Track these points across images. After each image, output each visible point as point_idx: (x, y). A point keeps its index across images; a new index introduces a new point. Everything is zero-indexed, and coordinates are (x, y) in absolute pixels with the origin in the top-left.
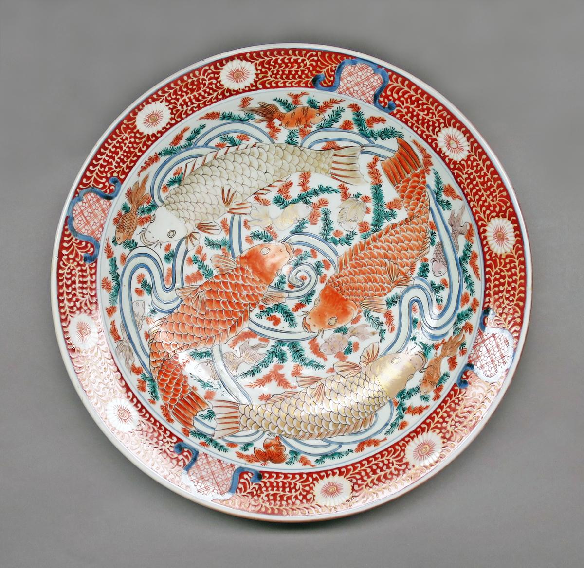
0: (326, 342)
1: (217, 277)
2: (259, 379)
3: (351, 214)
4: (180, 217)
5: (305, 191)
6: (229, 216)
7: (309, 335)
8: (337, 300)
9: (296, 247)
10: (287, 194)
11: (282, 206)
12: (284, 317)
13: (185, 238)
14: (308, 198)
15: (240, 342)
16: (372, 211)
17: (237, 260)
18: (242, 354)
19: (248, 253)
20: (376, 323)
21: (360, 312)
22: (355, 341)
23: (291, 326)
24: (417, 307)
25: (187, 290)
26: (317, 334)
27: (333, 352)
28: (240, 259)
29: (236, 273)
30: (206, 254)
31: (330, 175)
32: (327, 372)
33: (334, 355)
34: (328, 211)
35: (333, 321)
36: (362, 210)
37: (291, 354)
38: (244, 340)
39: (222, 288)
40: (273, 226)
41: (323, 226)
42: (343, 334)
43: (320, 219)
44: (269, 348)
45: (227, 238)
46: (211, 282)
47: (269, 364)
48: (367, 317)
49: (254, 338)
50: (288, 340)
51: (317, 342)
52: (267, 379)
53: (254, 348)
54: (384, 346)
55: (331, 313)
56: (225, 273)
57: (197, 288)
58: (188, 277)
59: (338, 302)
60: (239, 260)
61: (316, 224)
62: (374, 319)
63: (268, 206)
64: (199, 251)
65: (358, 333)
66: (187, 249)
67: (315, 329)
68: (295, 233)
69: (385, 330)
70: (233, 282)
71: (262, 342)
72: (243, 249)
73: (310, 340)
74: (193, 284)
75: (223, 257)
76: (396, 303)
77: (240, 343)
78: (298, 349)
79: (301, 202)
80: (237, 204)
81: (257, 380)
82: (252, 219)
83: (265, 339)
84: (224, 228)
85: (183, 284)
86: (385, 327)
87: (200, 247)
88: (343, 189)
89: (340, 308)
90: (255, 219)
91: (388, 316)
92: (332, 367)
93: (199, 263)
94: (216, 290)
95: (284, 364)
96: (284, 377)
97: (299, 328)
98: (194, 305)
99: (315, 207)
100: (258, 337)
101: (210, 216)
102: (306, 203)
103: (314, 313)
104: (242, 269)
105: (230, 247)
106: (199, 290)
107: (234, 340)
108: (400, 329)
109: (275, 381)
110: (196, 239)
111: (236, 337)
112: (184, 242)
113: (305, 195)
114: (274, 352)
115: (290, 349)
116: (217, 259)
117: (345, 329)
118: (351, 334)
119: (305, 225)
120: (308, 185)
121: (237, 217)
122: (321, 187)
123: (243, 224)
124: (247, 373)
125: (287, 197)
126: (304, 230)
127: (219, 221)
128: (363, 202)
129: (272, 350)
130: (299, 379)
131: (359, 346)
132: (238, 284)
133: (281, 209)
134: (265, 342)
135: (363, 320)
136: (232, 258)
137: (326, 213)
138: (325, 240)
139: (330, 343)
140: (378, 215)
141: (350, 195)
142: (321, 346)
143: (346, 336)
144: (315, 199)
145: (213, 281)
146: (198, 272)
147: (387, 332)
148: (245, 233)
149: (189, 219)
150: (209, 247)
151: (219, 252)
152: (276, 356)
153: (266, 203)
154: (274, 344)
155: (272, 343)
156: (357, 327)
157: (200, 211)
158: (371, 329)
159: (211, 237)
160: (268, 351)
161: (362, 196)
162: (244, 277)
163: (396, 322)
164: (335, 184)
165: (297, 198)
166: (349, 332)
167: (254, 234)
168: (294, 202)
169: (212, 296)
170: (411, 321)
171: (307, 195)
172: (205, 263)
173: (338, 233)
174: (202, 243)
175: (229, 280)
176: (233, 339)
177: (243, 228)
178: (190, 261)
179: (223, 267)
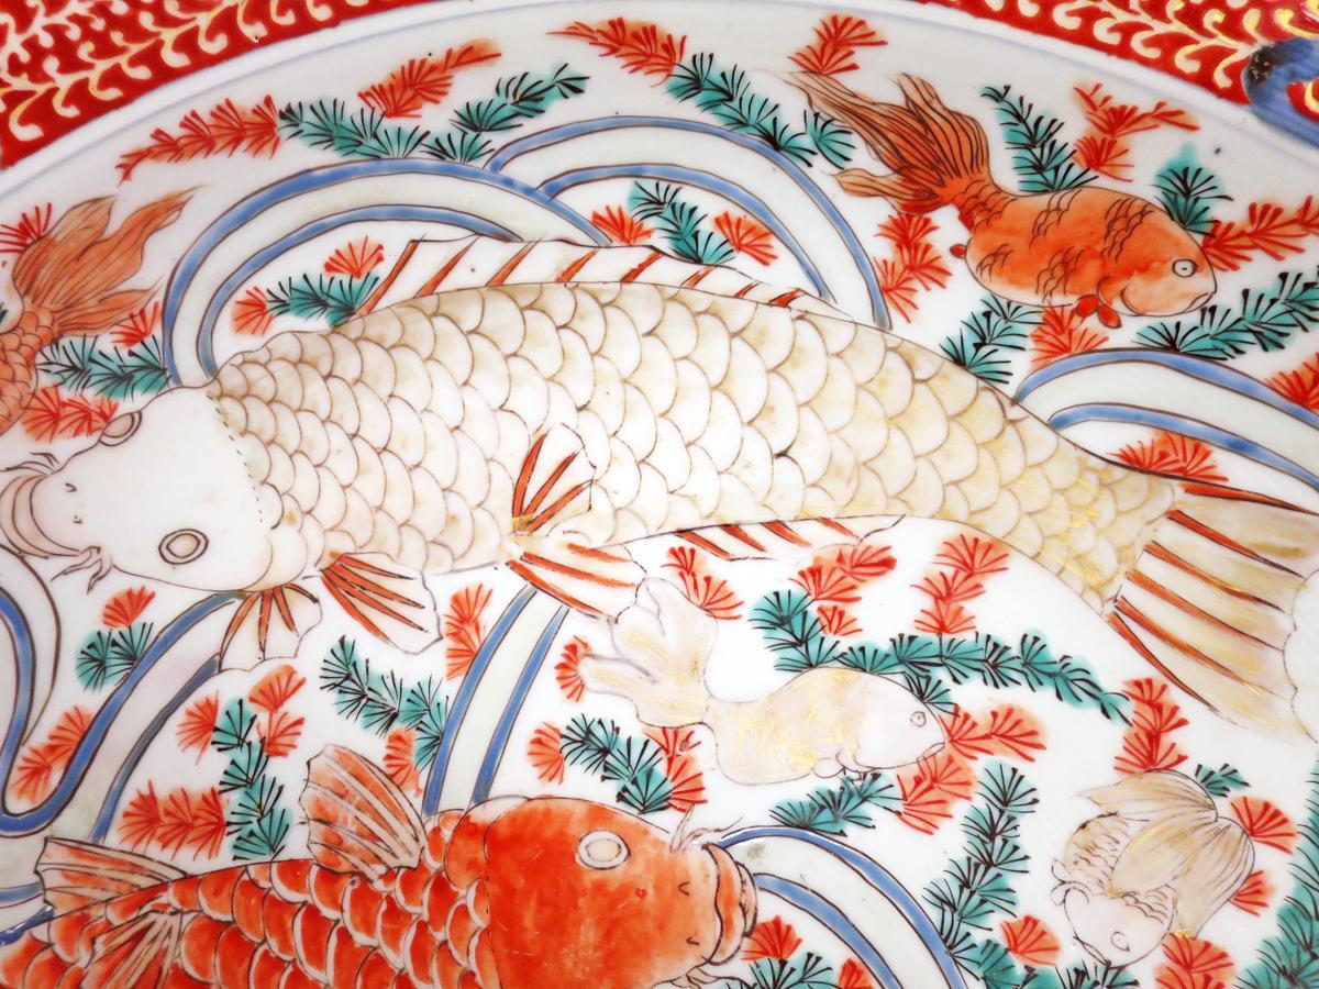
1: (293, 871)
4: (264, 482)
5: (942, 629)
6: (507, 586)
9: (770, 908)
10: (840, 605)
11: (792, 653)
13: (240, 593)
14: (940, 674)
16: (1277, 902)
17: (437, 831)
19: (513, 818)
25: (102, 870)
28: (456, 831)
29: (400, 898)
30: (300, 722)
31: (1110, 608)
34: (1022, 788)
36: (1218, 869)
39: (286, 945)
40: (700, 734)
41: (961, 857)
43: (960, 809)
45: (449, 689)
46: (253, 883)
56: (344, 867)
57: (163, 886)
58: (147, 803)
60: (447, 834)
61: (928, 828)
63: (722, 623)
64: (274, 695)
66: (222, 654)
68: (798, 823)
70: (360, 939)
72: (500, 786)
74: (154, 850)
75: (377, 778)
79: (900, 679)
80: (572, 547)
82: (610, 653)
84: (455, 635)
85: (103, 828)
87: (291, 672)
88: (1148, 713)
90: (628, 662)
93: (241, 756)
94: (249, 935)
98: (97, 970)
99: (961, 733)
101: (413, 545)
102: (921, 696)
104: (442, 889)
105: (438, 745)
106: (169, 897)
110: (289, 623)
112: (225, 615)
113: (934, 650)
116: (343, 775)
119: (868, 809)
120: (970, 607)
121: (542, 606)
122: (1032, 648)
123: (556, 655)
125: (837, 620)
126: (855, 836)
127: (445, 588)
128: (1237, 831)
132: (381, 961)
133: (780, 667)
136: (418, 802)
137: (1007, 795)
138: (946, 944)
140: (1308, 947)
141: (1181, 759)
144: (975, 697)
145: (264, 884)
146: (212, 801)
148: (548, 707)
149: (309, 512)
150: (333, 695)
151: (372, 745)
153: (716, 602)
157: (375, 500)
159: (367, 648)
161: (1246, 792)
162: (430, 939)
164: (1115, 665)
165: (886, 647)
167: (589, 732)
168: (860, 661)
169: (216, 960)
171: (942, 660)
172: (276, 768)
173: (1029, 935)
174: (311, 660)
175: (347, 920)
177: (547, 676)
178: (204, 726)
179: (348, 834)
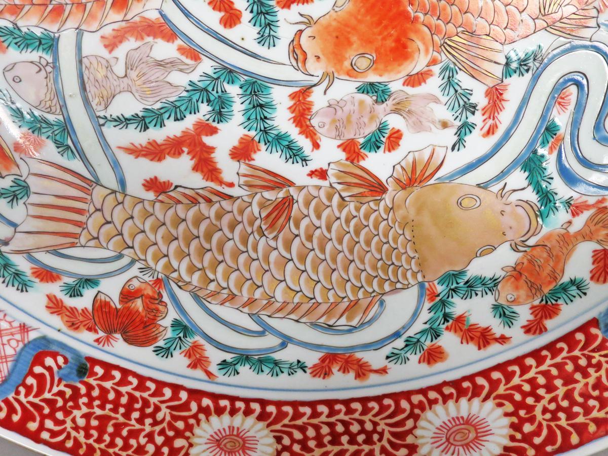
0: (330, 106)
2: (155, 141)
7: (298, 76)
8: (391, 14)
12: (252, 12)
15: (132, 39)
18: (129, 71)
20: (462, 103)
21: (434, 62)
22: (397, 128)
23: (262, 40)
24: (573, 99)
26: (316, 80)
27: (339, 136)
32: (312, 174)
33: (340, 142)
35: (363, 63)
37: (244, 107)
38: (142, 39)
42: (376, 101)
44: (195, 77)
47: (188, 116)
48: (446, 79)
49: (168, 41)
50: (246, 73)
51: (309, 99)
52: (174, 147)
53: (160, 64)
54: (455, 161)
55: (367, 41)
59: (392, 20)
62: (460, 91)
65: (409, 112)
67: (316, 69)
69: (473, 126)
71: (183, 58)
73: (297, 89)
76: (527, 71)
77: (131, 43)
78: (263, 100)
81: (149, 143)
83: (194, 53)
86: (477, 119)
89: (391, 36)
91: (496, 96)
92: (325, 167)
95: (220, 126)
96: (213, 155)
97: (280, 52)
100: (179, 42)
103: (327, 27)
107: (118, 30)
108: (507, 136)
109: (189, 157)
111: (124, 24)
114: (205, 90)
115: (244, 95)
117: (383, 91)
118: (393, 108)
124: (129, 120)
129: (201, 85)
130: (244, 169)
131: (401, 142)
134: (192, 59)
135: (433, 85)
139: (339, 112)
142: (317, 112)
143: (380, 108)
147: (476, 132)
152: (209, 101)
154: (210, 71)
155: (207, 66)
156: (413, 96)
158: (442, 112)
160: (192, 83)
163: (505, 117)
166: (390, 103)
170: (541, 127)
176: (116, 26)
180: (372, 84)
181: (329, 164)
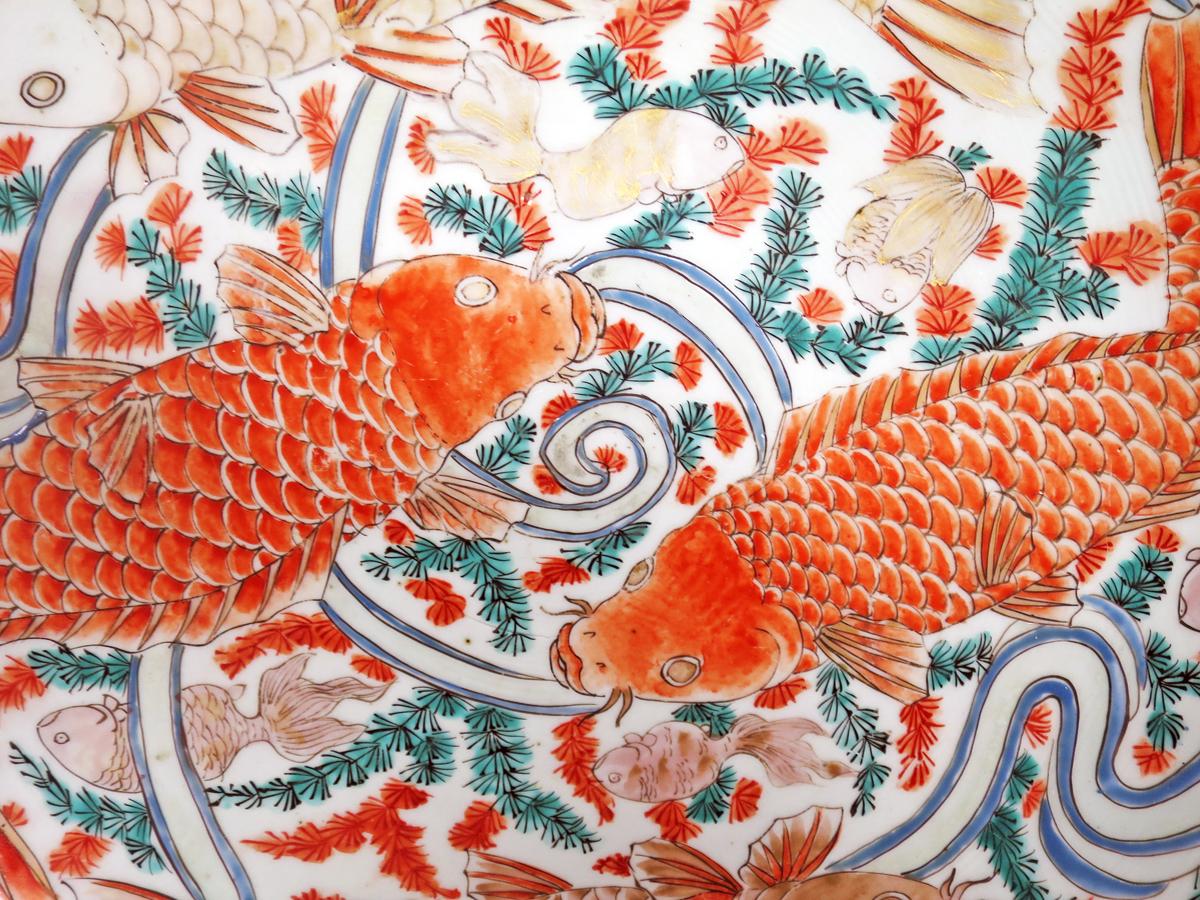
0: (627, 745)
1: (229, 350)
2: (312, 825)
3: (910, 232)
4: (97, 14)
5: (734, 60)
6: (346, 81)
7: (569, 697)
8: (724, 592)
9: (615, 314)
10: (645, 51)
11: (608, 102)
12: (483, 598)
13: (110, 125)
14: (736, 101)
15: (271, 652)
16: (1009, 247)
17: (337, 299)
18: (264, 706)
19: (398, 279)
20: (861, 733)
21: (806, 665)
22: (750, 777)
23: (501, 641)
24: (1054, 720)
25: (73, 376)
26: (600, 702)
27: (646, 796)
28: (354, 297)
29: (321, 356)
30: (198, 230)
31: (878, 18)
32: (601, 865)
33: (648, 807)
34: (809, 188)
35: (681, 672)
36: (965, 228)
37: (473, 753)
38: (289, 649)
39: (240, 406)
40: (539, 184)
41: (763, 251)
42: (710, 734)
43: (760, 213)
44: (384, 707)
45: (318, 181)
46: (200, 365)
47: (371, 773)
48: (829, 694)
49: (335, 650)
50: (475, 696)
51: (589, 735)
52: (346, 833)
53: (321, 689)
54: (858, 833)
55: (686, 635)
56: (269, 340)
57: (127, 380)
58: (91, 318)
59: (728, 600)
60: (346, 300)
61: (736, 232)
62: (855, 712)
63: (543, 84)
64: (169, 209)
65: (770, 750)
66: (112, 183)
67: (601, 685)
68: (629, 245)
69: (885, 770)
70: (297, 391)
71: (363, 677)
72: (379, 256)
73: (568, 719)
74: (109, 353)
75: (276, 266)
76: (969, 676)
77: (268, 659)
78: (507, 740)
79: (702, 110)
80: (399, 34)
81: (302, 829)
82: (451, 126)
83: (379, 667)
84: (312, 133)
85: (61, 343)
86: (891, 758)
87: (178, 190)
88: (911, 108)
89: (728, 625)
90: (468, 132)
91: (920, 718)
92: (625, 852)
93: (158, 268)
94: (209, 404)
95: (430, 789)
96: (418, 843)
97: (536, 658)
98: (97, 449)
99: (758, 151)
100: (355, 651)
101: (253, 55)
102: (722, 123)
103: (615, 617)
104: (353, 343)
105: (321, 229)
106: (134, 387)
107: (245, 639)
108: (946, 787)
109: (375, 848)
110: (163, 145)
111: (256, 628)
112: (100, 150)
113: (729, 80)
114: (403, 728)
115: (473, 734)
116: (248, 268)
117: (720, 717)
118: (741, 744)
119: (686, 225)
120: (758, 36)
121: (384, 94)
122: (813, 65)
123: (404, 136)
124: (265, 790)
125: (644, 66)
126: (677, 248)
127: (293, 90)
128: (981, 196)
129: (396, 720)
130: (476, 863)
131: (760, 803)
132: (318, 405)
133: (600, 116)
134: (378, 678)
135: (808, 703)
136: (316, 280)
137: (798, 196)
138: (755, 319)
139: (645, 754)
140: (1031, 277)
141: (938, 144)
142: (605, 757)
143: (718, 746)
144: (767, 116)
145: (208, 364)
146: (144, 307)
147: (892, 781)
148: (407, 182)
149: (148, 38)
150: (220, 203)
151: (267, 240)
152: (409, 747)
153: (536, 65)
154: (411, 696)
155: (405, 688)
156: (774, 723)
157: (206, 16)
158: (828, 749)
159: (238, 157)
160: (378, 718)
161: (990, 164)
162: (353, 382)
163: (941, 753)
164: (883, 70)
165: (687, 83)
166: (734, 735)
167: (446, 198)
168: (668, 100)
169: (188, 427)
170: (1004, 770)
171: (738, 88)
172: (189, 272)
173: (820, 303)
174: (192, 176)
175: (283, 379)
176: (243, 632)
177: (400, 157)
178: (117, 246)
179: (264, 312)
180: (700, 706)
181: (632, 847)
